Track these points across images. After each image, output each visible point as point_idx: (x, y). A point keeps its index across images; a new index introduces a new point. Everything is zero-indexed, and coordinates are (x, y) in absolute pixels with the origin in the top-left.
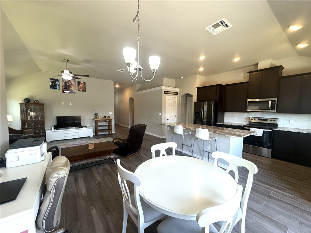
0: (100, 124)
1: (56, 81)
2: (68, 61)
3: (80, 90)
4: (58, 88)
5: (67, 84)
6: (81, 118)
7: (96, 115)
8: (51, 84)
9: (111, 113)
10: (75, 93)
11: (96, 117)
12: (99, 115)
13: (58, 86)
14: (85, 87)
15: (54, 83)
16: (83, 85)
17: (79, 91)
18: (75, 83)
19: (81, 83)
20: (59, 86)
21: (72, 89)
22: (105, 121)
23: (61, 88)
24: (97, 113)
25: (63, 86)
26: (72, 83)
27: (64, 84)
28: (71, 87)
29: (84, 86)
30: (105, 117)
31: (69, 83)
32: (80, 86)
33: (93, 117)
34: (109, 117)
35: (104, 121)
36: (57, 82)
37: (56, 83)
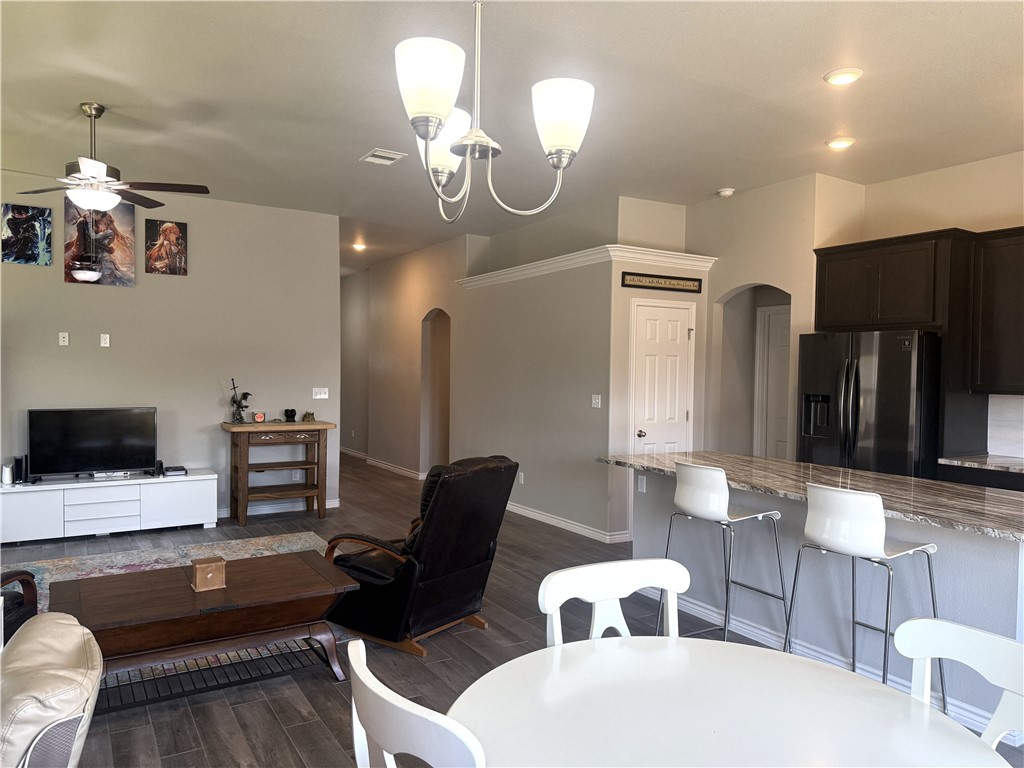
0: (257, 455)
1: (34, 218)
2: (101, 110)
3: (158, 264)
4: (43, 257)
5: (93, 235)
6: (159, 421)
7: (238, 403)
8: (7, 233)
9: (322, 394)
10: (130, 280)
11: (238, 419)
12: (254, 406)
13: (42, 245)
14: (184, 251)
15: (26, 230)
16: (173, 237)
17: (150, 269)
18: (133, 231)
19: (166, 230)
20: (49, 244)
21: (113, 263)
22: (287, 439)
23: (60, 256)
24: (245, 396)
25: (68, 247)
26: (114, 230)
27: (74, 234)
28: (111, 251)
29: (177, 244)
30: (290, 415)
31: (102, 227)
32: (159, 242)
33: (223, 414)
34: (308, 417)
35: (281, 439)
36: (37, 225)
37: (33, 227)
